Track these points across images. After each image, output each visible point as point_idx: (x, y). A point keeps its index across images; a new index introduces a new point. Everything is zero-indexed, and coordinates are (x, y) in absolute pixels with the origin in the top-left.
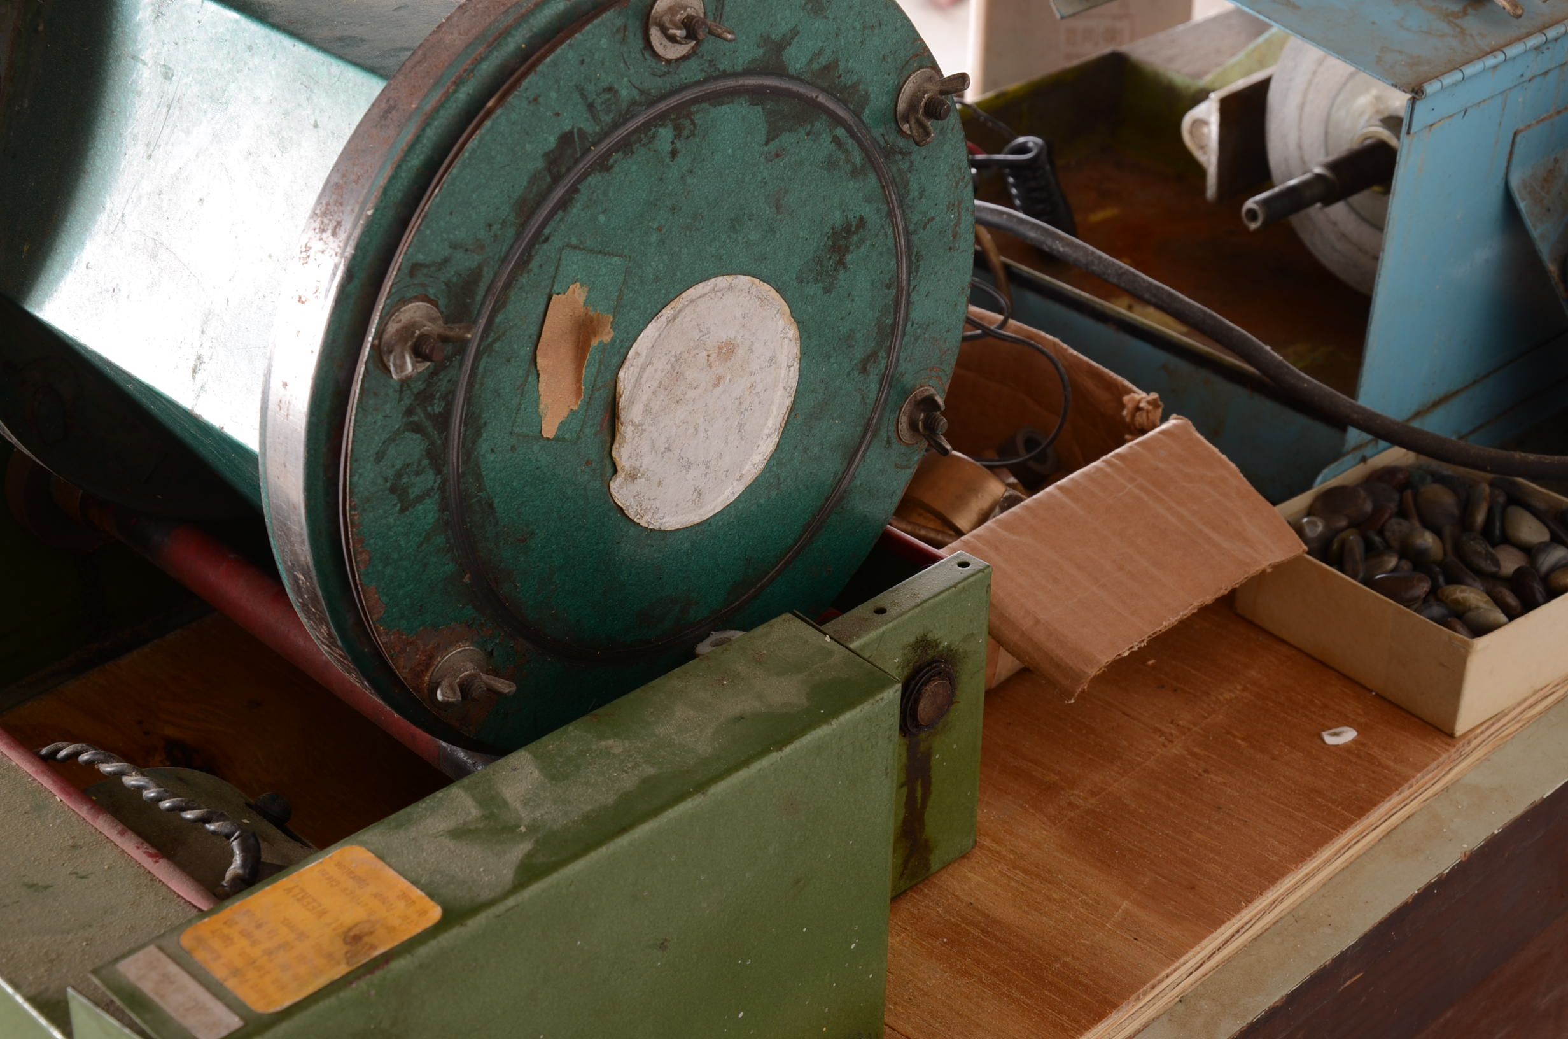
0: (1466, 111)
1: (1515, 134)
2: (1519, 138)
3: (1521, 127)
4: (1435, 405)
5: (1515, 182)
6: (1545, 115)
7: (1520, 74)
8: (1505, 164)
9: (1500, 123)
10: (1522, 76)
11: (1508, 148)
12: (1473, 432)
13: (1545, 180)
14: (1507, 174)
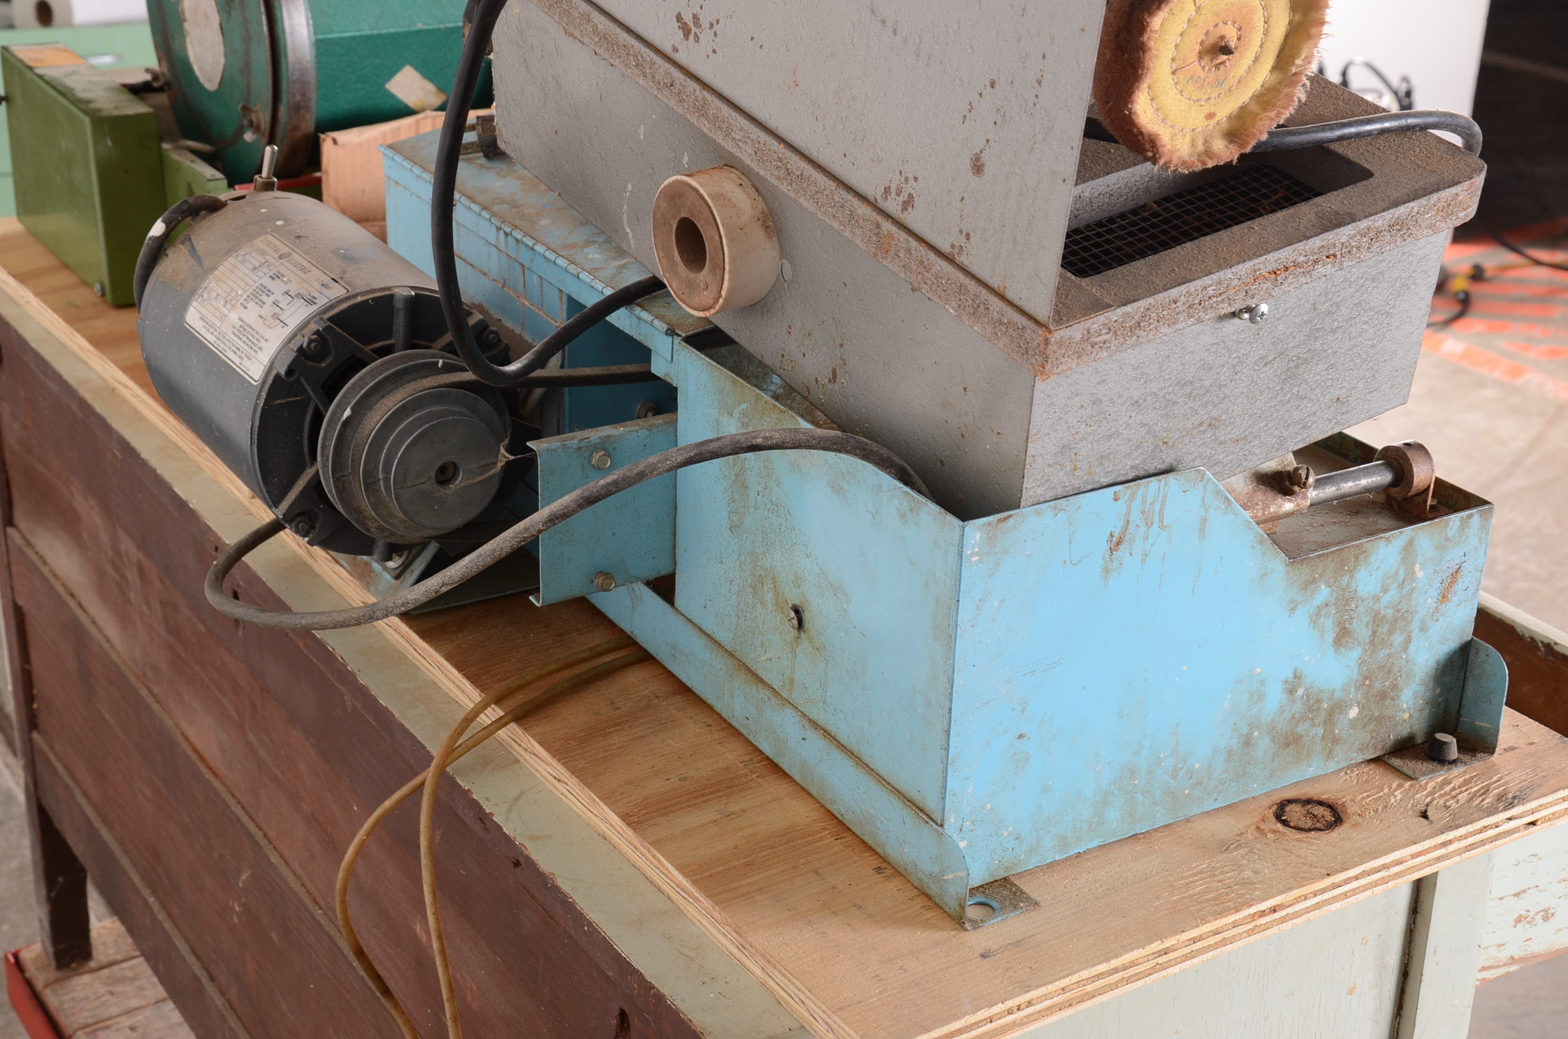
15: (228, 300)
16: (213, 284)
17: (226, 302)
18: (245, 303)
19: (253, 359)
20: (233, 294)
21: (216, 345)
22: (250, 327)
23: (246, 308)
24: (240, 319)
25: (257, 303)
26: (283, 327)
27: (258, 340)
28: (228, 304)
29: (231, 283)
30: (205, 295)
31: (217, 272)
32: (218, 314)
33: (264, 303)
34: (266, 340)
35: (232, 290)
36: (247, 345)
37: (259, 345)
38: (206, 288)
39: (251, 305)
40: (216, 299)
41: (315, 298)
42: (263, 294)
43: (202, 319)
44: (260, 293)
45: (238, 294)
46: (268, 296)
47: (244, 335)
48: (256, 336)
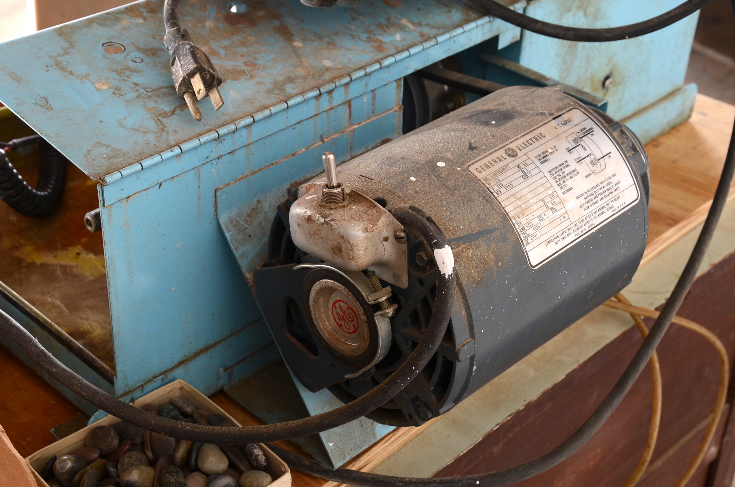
0: (161, 185)
1: (216, 191)
2: (219, 193)
3: (221, 186)
4: (197, 355)
5: (223, 219)
6: (242, 176)
7: (207, 156)
8: (213, 209)
9: (199, 186)
10: (208, 157)
11: (214, 200)
12: (237, 363)
13: (249, 216)
14: (216, 215)
15: (550, 206)
16: (524, 221)
17: (552, 208)
18: (564, 189)
19: (620, 195)
20: (548, 200)
21: (581, 234)
22: (592, 188)
23: (571, 189)
24: (578, 198)
25: (571, 177)
26: (610, 157)
27: (609, 184)
28: (555, 207)
29: (534, 200)
30: (530, 231)
31: (511, 215)
32: (558, 221)
33: (574, 171)
34: (614, 175)
35: (543, 200)
36: (605, 197)
37: (614, 184)
38: (523, 229)
39: (570, 183)
40: (541, 221)
41: (584, 129)
42: (563, 170)
43: (549, 243)
44: (560, 173)
45: (551, 196)
46: (568, 165)
47: (596, 197)
48: (604, 184)
